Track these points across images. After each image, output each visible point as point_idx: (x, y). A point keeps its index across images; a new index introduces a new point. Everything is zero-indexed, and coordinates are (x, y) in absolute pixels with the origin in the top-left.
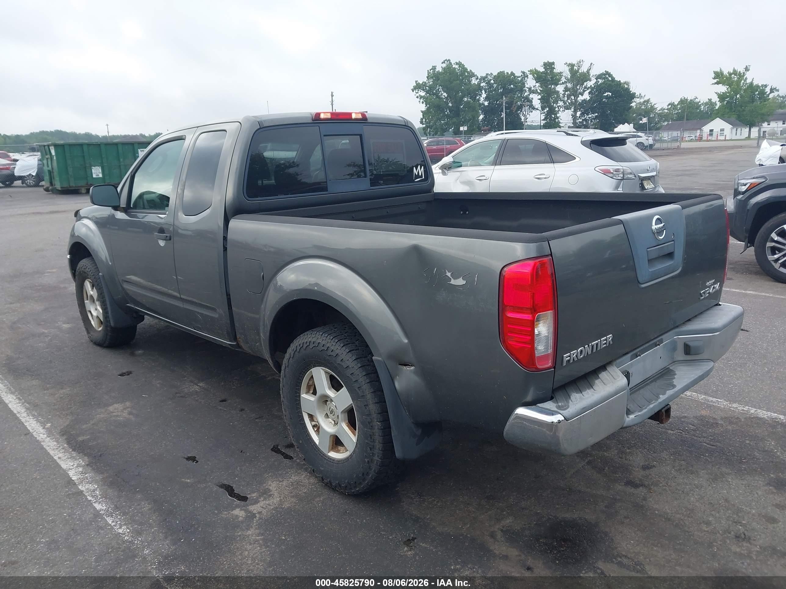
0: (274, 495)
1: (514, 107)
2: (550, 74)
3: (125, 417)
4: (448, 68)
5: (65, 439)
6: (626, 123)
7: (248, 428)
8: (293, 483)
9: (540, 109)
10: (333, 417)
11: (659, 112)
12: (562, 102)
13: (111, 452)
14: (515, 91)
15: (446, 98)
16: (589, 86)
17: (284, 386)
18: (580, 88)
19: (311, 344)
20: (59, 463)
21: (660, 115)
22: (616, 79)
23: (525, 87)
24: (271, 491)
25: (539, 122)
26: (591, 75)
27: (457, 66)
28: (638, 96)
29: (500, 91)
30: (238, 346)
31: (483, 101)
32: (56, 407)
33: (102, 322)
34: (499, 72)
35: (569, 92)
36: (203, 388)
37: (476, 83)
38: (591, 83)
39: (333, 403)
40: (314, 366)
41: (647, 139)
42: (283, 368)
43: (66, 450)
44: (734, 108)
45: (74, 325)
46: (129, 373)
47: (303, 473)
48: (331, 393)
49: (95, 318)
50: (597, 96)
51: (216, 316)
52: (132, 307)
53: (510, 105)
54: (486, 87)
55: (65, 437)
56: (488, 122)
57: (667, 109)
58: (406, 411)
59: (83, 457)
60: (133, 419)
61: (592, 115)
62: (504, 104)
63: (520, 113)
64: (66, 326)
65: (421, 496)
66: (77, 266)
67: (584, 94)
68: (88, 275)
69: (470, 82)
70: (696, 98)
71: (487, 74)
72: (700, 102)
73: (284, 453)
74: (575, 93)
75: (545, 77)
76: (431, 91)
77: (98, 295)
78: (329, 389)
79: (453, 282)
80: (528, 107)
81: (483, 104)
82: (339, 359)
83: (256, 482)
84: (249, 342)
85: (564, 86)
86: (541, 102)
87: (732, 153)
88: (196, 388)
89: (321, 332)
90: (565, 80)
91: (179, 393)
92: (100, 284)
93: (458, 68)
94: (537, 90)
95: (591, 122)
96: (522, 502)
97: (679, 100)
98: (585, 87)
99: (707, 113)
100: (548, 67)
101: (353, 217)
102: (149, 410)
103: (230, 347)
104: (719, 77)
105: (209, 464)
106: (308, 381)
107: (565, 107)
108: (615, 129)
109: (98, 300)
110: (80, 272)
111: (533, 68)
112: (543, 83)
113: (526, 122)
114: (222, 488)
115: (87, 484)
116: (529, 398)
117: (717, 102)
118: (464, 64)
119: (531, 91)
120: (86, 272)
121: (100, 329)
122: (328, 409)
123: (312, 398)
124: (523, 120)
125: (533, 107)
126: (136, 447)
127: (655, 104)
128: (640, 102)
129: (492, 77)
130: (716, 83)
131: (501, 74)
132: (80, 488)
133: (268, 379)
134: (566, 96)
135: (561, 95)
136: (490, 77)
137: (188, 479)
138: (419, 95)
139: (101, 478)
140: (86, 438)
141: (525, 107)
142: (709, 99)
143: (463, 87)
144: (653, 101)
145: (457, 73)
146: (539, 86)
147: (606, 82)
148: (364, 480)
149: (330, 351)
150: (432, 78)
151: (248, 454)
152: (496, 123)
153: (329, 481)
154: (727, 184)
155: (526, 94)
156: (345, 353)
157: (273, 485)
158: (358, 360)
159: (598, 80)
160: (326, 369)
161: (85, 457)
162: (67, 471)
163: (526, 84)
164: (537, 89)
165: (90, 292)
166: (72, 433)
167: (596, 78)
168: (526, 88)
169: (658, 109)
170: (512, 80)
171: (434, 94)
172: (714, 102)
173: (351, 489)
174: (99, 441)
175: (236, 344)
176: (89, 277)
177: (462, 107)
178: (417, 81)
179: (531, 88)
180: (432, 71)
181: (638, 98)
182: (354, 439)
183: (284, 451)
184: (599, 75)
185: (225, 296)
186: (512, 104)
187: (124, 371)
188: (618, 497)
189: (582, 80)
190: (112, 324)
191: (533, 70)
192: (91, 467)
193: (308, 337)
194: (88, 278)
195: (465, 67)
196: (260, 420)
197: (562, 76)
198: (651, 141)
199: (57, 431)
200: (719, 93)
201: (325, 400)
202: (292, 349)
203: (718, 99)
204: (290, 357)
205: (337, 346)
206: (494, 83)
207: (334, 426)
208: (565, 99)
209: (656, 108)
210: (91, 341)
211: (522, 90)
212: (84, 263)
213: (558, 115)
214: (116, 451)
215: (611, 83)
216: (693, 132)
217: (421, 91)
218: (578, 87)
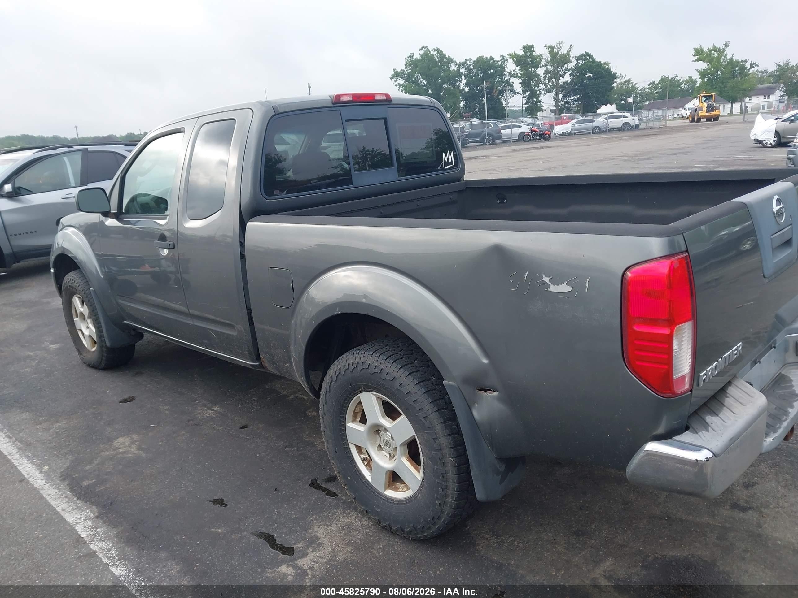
0: (324, 544)
1: (496, 92)
2: (530, 57)
3: (134, 454)
4: (426, 55)
5: (68, 485)
6: (608, 104)
7: (278, 459)
8: (343, 527)
9: (521, 93)
10: (389, 450)
11: (641, 91)
12: (543, 85)
13: (123, 499)
14: (495, 75)
15: (426, 85)
16: (569, 68)
17: (325, 414)
18: (560, 70)
19: (360, 365)
20: (64, 516)
21: (641, 94)
22: (596, 60)
23: (505, 71)
24: (320, 539)
25: (521, 106)
26: (572, 57)
27: (435, 53)
28: (619, 76)
29: (480, 76)
30: (261, 365)
31: (464, 87)
32: (53, 445)
33: (95, 343)
34: (478, 57)
35: (549, 75)
36: (219, 413)
37: (456, 69)
38: (571, 65)
39: (387, 433)
40: (364, 391)
41: (633, 119)
42: (323, 392)
43: (69, 498)
44: (716, 84)
45: (63, 345)
46: (131, 399)
47: (352, 513)
48: (386, 422)
49: (87, 338)
50: (578, 77)
51: (234, 333)
52: (130, 325)
53: (490, 90)
54: (466, 73)
55: (67, 482)
56: (469, 108)
57: (648, 89)
58: (488, 445)
59: (91, 507)
60: (144, 455)
61: (575, 97)
62: (485, 89)
63: (501, 98)
64: (53, 347)
65: (498, 536)
66: (63, 280)
67: (565, 76)
68: (77, 290)
69: (449, 68)
70: (677, 76)
71: (466, 60)
72: (680, 80)
73: (325, 488)
74: (556, 75)
75: (525, 60)
76: (410, 78)
77: (90, 312)
78: (383, 417)
79: (553, 288)
80: (509, 91)
81: (464, 90)
82: (397, 383)
83: (300, 528)
84: (276, 362)
85: (545, 68)
86: (522, 86)
87: (720, 130)
88: (210, 413)
89: (371, 351)
90: (546, 63)
91: (192, 420)
92: (91, 300)
93: (436, 55)
94: (517, 74)
95: (573, 104)
96: (617, 537)
97: (660, 79)
98: (566, 69)
99: (688, 91)
100: (528, 50)
101: (381, 213)
102: (161, 443)
103: (251, 367)
104: (700, 54)
105: (240, 507)
106: (355, 408)
107: (546, 90)
108: (597, 110)
109: (90, 317)
110: (67, 287)
111: (512, 51)
112: (523, 67)
113: (508, 106)
114: (261, 538)
115: (100, 541)
116: (661, 430)
117: (697, 80)
118: (442, 51)
119: (511, 75)
120: (74, 287)
121: (94, 349)
122: (382, 440)
123: (361, 428)
124: (504, 105)
125: (514, 91)
126: (152, 490)
127: (635, 84)
128: (621, 83)
129: (471, 63)
130: (696, 60)
131: (480, 59)
132: (91, 547)
133: (291, 398)
134: (547, 79)
135: (541, 78)
136: (469, 62)
137: (219, 528)
138: (398, 83)
139: (115, 533)
140: (92, 482)
141: (506, 91)
142: (689, 77)
143: (442, 74)
144: (633, 81)
145: (436, 59)
146: (519, 70)
147: (587, 63)
148: (434, 524)
149: (384, 374)
150: (411, 66)
151: (284, 492)
152: (477, 109)
153: (389, 525)
154: (725, 160)
155: (506, 78)
156: (404, 376)
157: (320, 531)
158: (422, 384)
159: (579, 61)
160: (379, 394)
161: (94, 507)
162: (74, 526)
163: (506, 69)
164: (518, 72)
165: (80, 308)
166: (74, 476)
167: (576, 60)
168: (506, 73)
169: (639, 89)
170: (492, 64)
171: (413, 82)
172: (695, 79)
173: (417, 534)
174: (108, 486)
175: (259, 365)
176: (78, 292)
177: (442, 94)
178: (395, 69)
179: (511, 72)
180: (410, 58)
181: (619, 78)
182: (419, 476)
183: (325, 487)
184: (579, 56)
185: (245, 310)
186: (493, 89)
187: (126, 397)
188: (728, 525)
189: (563, 62)
190: (108, 344)
191: (512, 54)
192: (102, 519)
193: (354, 357)
194: (77, 294)
195: (443, 53)
196: (290, 449)
197: (542, 58)
198: (637, 121)
199: (56, 474)
200: (700, 70)
201: (377, 430)
202: (334, 372)
203: (699, 76)
204: (332, 381)
205: (393, 368)
206: (473, 69)
207: (389, 460)
208: (546, 82)
209: (638, 88)
210: (84, 362)
211: (502, 75)
212: (71, 278)
213: (540, 99)
214: (129, 497)
215: (591, 64)
216: (676, 110)
217: (399, 80)
218: (559, 69)
